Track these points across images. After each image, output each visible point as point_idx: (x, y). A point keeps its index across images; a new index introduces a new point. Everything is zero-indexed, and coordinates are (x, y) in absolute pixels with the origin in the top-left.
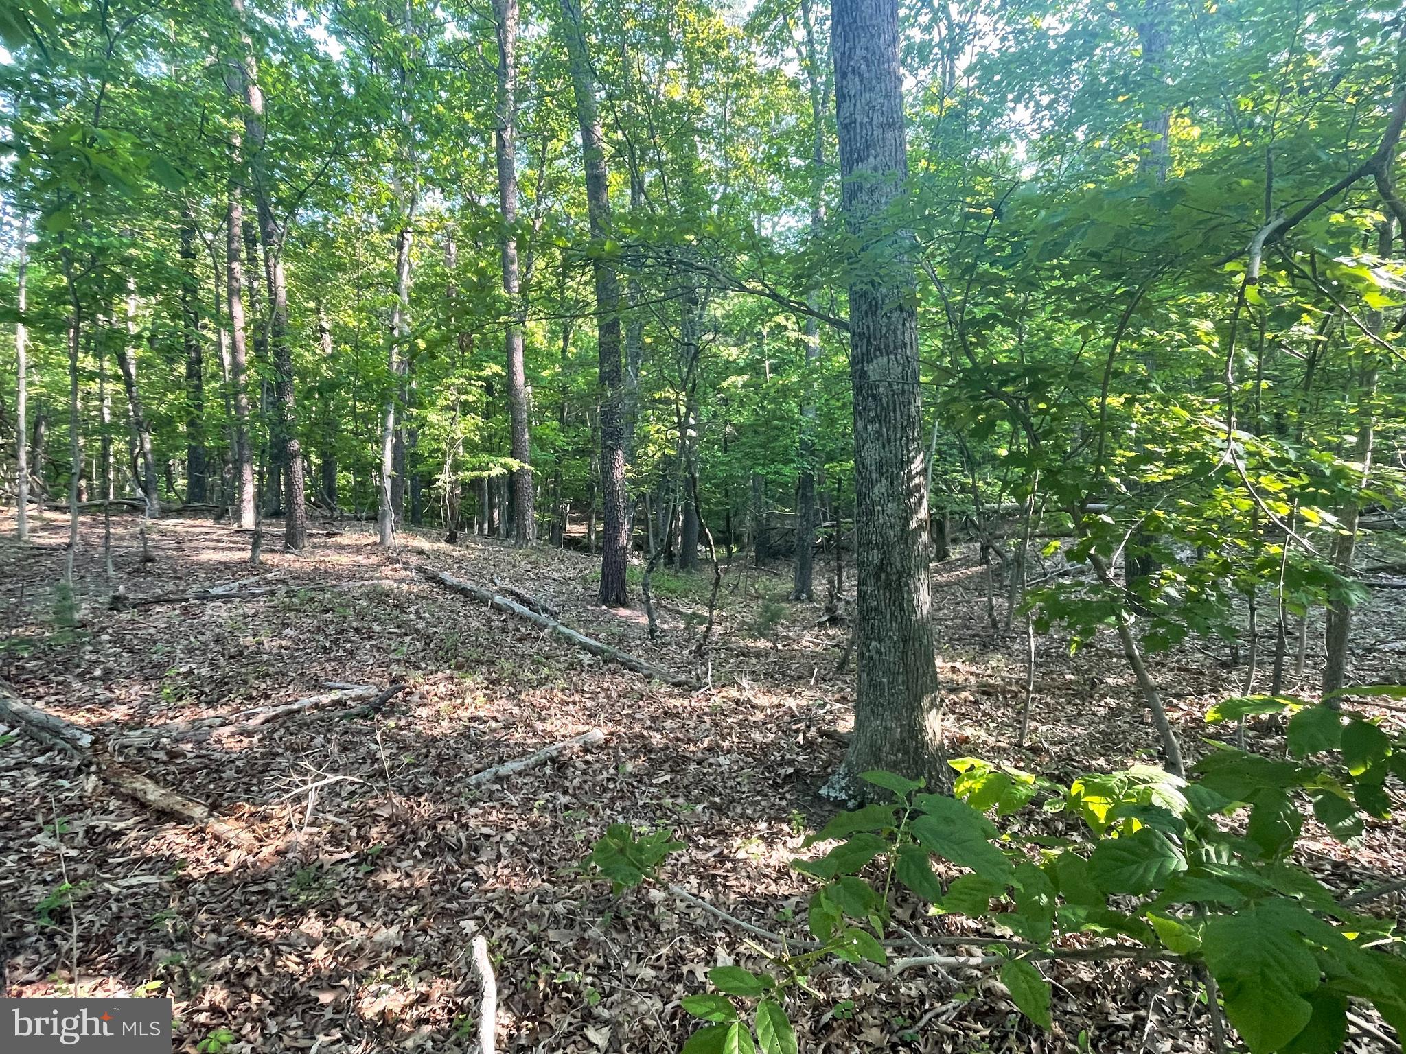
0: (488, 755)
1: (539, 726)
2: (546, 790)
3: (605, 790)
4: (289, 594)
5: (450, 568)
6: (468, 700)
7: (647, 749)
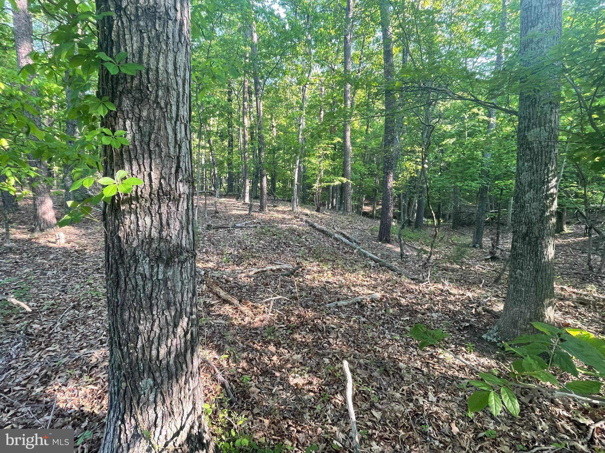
0: (333, 297)
1: (353, 289)
2: (356, 314)
3: (380, 319)
4: (262, 228)
5: (317, 222)
6: (325, 275)
7: (399, 305)
